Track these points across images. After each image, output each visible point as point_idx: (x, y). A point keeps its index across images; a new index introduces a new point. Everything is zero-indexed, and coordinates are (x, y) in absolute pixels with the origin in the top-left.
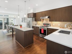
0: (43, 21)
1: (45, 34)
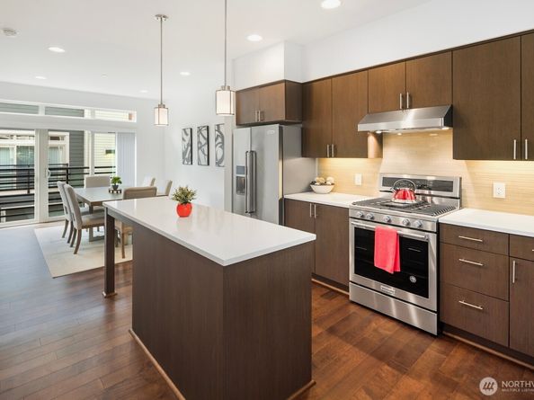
0: (380, 155)
1: (413, 279)
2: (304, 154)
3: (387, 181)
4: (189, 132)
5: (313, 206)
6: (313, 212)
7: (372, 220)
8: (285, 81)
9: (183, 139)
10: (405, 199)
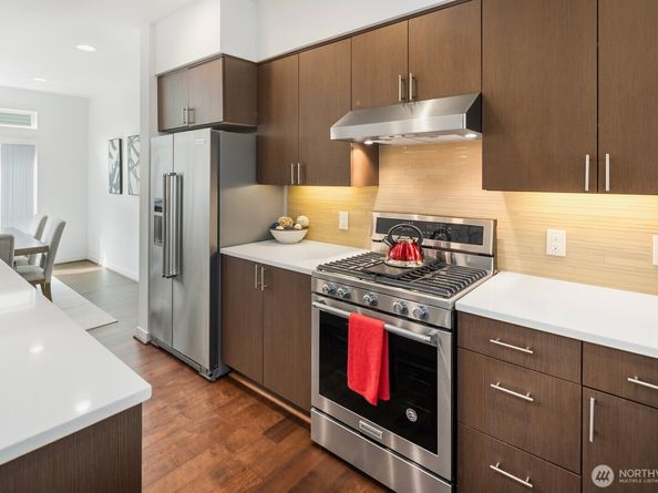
0: (373, 180)
1: (412, 415)
2: (260, 178)
3: (384, 225)
4: (117, 144)
5: (259, 269)
6: (259, 280)
7: (347, 299)
8: (224, 56)
9: (110, 156)
10: (405, 258)
